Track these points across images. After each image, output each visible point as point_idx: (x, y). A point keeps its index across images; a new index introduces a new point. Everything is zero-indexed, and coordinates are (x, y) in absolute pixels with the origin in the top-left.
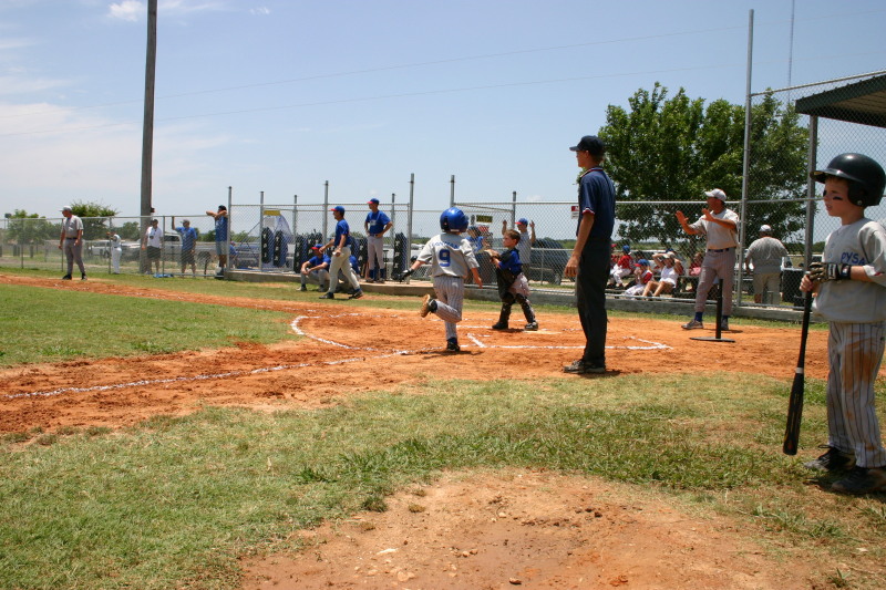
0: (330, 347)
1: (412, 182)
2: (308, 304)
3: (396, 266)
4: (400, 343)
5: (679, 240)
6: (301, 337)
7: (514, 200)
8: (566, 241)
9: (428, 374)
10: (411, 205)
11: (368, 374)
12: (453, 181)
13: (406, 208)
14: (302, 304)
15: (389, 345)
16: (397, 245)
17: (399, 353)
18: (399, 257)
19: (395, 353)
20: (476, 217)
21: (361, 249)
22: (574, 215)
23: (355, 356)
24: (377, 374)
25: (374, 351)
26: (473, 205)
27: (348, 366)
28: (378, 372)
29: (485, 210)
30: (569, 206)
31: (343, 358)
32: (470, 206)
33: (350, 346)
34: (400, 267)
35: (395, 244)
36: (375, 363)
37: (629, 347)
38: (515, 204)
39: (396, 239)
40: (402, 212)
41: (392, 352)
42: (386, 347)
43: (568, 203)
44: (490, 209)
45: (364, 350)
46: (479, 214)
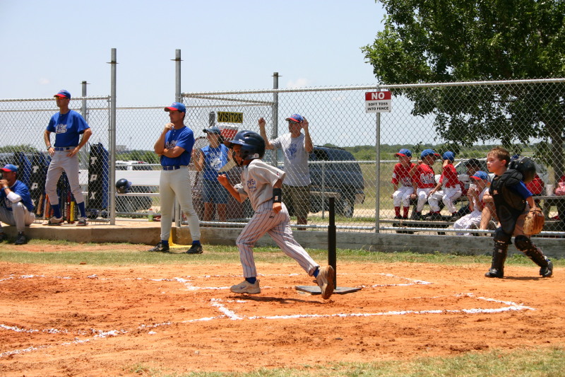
1: (114, 62)
3: (93, 197)
4: (104, 318)
7: (276, 86)
10: (113, 99)
12: (178, 59)
13: (105, 104)
15: (85, 322)
16: (93, 163)
17: (102, 335)
18: (97, 182)
19: (96, 335)
20: (217, 115)
21: (35, 171)
22: (371, 107)
23: (31, 343)
24: (68, 370)
25: (62, 334)
26: (212, 96)
27: (20, 361)
28: (69, 367)
29: (230, 103)
30: (363, 93)
31: (11, 347)
32: (207, 98)
33: (23, 327)
34: (99, 198)
35: (91, 161)
36: (64, 352)
37: (465, 310)
38: (278, 92)
39: (91, 154)
40: (99, 110)
41: (92, 333)
42: (82, 327)
43: (359, 89)
44: (239, 100)
45: (45, 332)
46: (222, 110)
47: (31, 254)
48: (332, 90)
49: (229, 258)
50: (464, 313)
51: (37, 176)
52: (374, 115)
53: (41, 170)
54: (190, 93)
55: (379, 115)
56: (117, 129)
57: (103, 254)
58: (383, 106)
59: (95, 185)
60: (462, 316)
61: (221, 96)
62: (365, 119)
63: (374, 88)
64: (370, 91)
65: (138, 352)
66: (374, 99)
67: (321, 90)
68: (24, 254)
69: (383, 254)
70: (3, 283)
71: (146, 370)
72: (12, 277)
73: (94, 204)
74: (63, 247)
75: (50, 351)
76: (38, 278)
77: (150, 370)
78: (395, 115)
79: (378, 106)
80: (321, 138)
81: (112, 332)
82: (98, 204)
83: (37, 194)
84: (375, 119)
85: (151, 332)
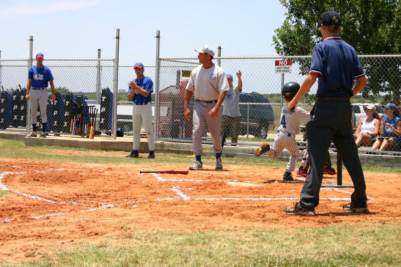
0: (36, 202)
1: (118, 38)
2: (13, 160)
3: (102, 122)
4: (106, 197)
5: (382, 94)
6: (6, 192)
7: (220, 55)
8: (272, 96)
9: (132, 226)
10: (117, 60)
11: (73, 227)
12: (158, 37)
13: (112, 63)
14: (7, 160)
15: (94, 199)
16: (103, 100)
17: (104, 207)
18: (105, 112)
19: (100, 207)
20: (181, 73)
21: (67, 105)
22: (278, 70)
23: (60, 210)
24: (82, 227)
25: (79, 205)
26: (179, 60)
27: (53, 220)
28: (83, 225)
29: (190, 65)
30: (273, 61)
31: (48, 212)
32: (175, 61)
33: (56, 201)
34: (106, 122)
35: (102, 99)
36: (80, 216)
37: (330, 198)
38: (220, 59)
39: (102, 95)
40: (108, 68)
41: (98, 206)
42: (92, 201)
43: (272, 58)
44: (195, 63)
45: (69, 204)
46: (184, 69)
47: (63, 156)
48: (254, 58)
49: (187, 162)
50: (329, 200)
51: (68, 107)
52: (280, 75)
53: (71, 104)
54: (165, 58)
55: (283, 75)
56: (119, 80)
57: (107, 158)
58: (286, 70)
59: (104, 114)
60: (328, 202)
61: (185, 61)
62: (275, 77)
63: (280, 58)
64: (278, 59)
65: (125, 218)
66: (281, 65)
67: (247, 58)
68: (59, 156)
69: (283, 162)
70: (45, 173)
71: (129, 229)
72: (51, 170)
73: (103, 126)
74: (83, 152)
75: (71, 215)
76: (66, 171)
77: (132, 228)
78: (293, 75)
79: (283, 69)
80: (250, 88)
81: (110, 205)
82: (106, 126)
83: (68, 119)
84: (281, 77)
85: (134, 206)
